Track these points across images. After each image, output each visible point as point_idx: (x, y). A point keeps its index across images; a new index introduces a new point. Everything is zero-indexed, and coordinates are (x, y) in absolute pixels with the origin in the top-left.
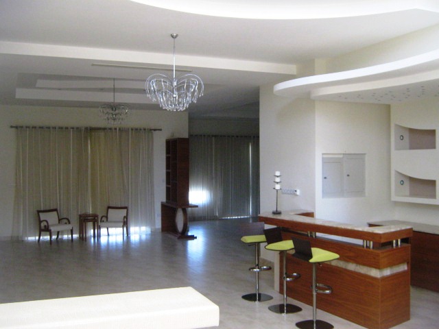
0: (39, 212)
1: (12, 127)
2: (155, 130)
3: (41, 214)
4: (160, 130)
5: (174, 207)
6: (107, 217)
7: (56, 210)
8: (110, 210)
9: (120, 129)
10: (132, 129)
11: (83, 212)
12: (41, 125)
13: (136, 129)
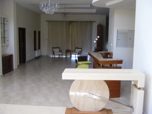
0: (53, 48)
1: (46, 21)
2: (93, 22)
3: (53, 49)
4: (95, 22)
5: (101, 49)
6: (75, 51)
7: (59, 48)
8: (76, 49)
9: (80, 22)
10: (84, 22)
11: (67, 49)
12: (55, 20)
13: (86, 22)
